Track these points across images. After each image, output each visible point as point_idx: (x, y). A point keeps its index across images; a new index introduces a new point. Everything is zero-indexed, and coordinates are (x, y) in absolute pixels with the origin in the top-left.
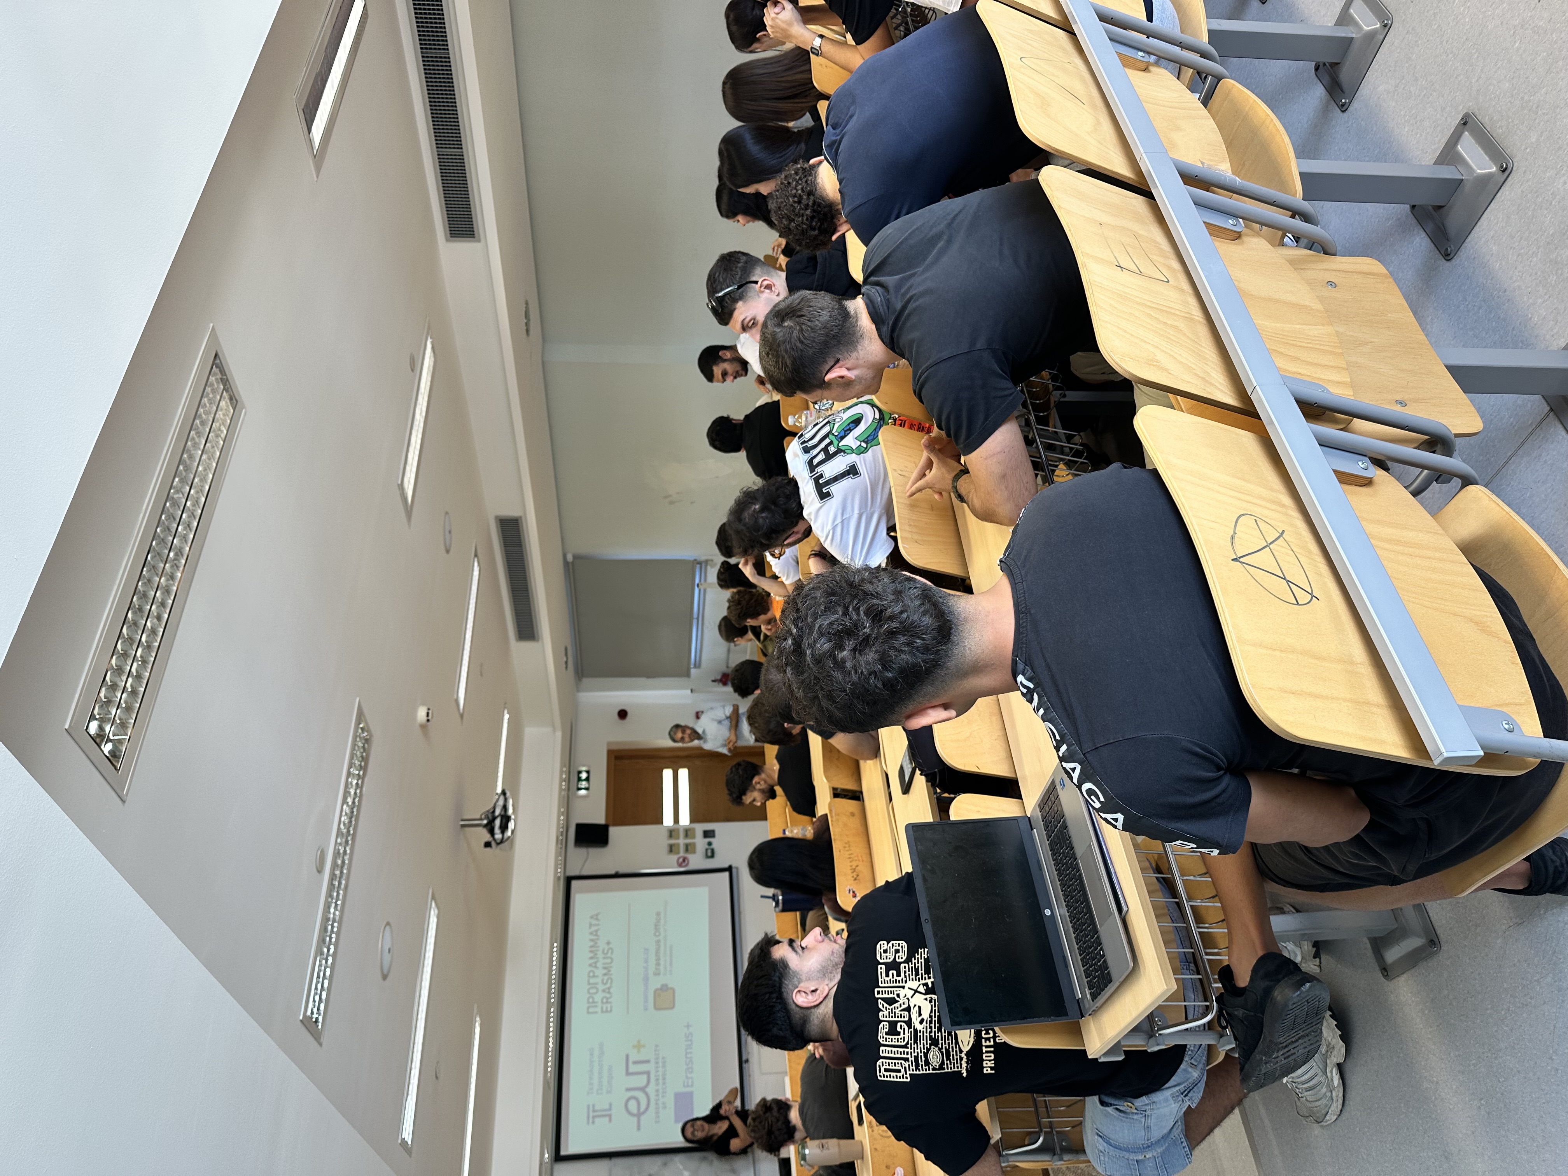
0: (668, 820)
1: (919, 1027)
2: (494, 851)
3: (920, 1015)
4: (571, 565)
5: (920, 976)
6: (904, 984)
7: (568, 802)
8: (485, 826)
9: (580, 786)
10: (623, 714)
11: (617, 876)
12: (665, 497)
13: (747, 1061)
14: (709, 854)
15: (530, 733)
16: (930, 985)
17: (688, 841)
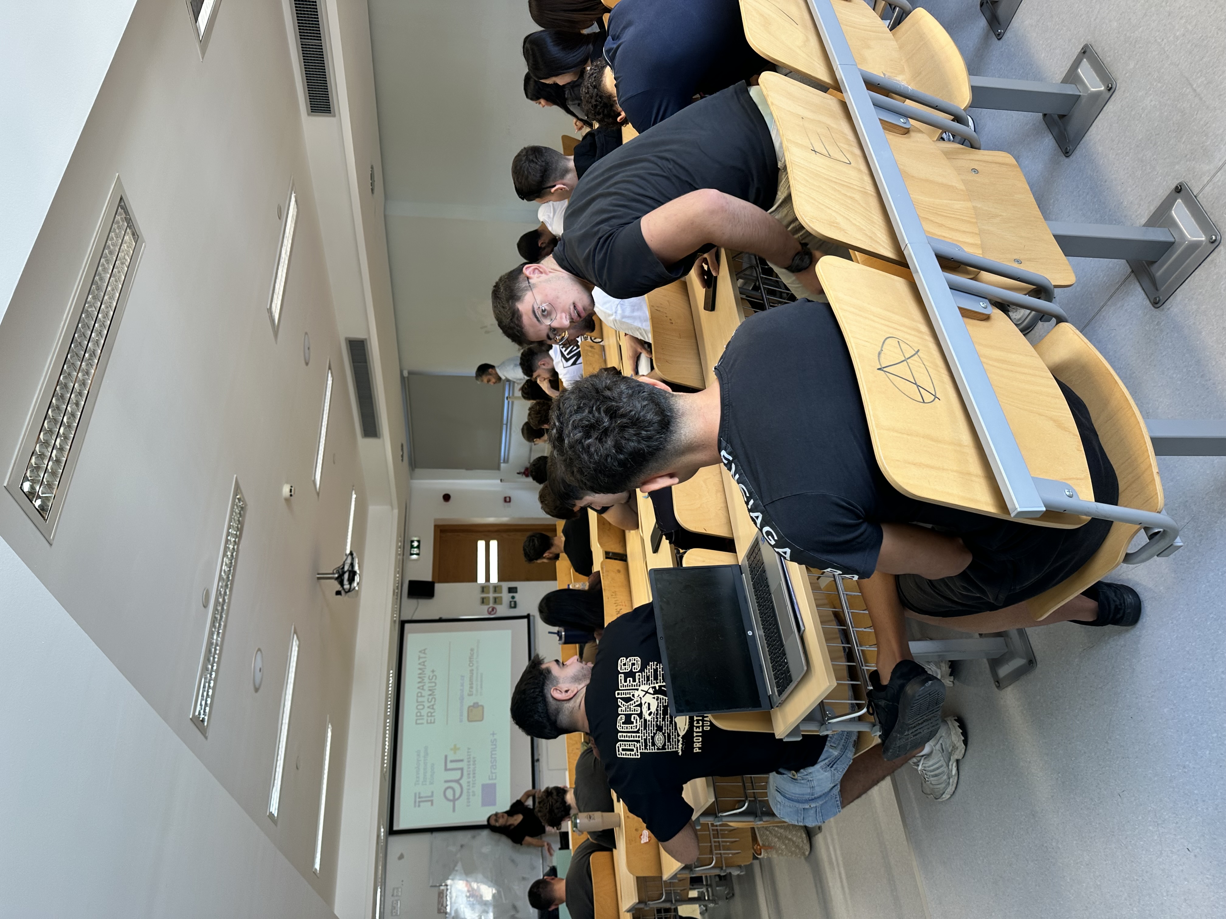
0: (481, 578)
1: (648, 718)
2: (343, 598)
3: (649, 709)
4: (406, 379)
5: (650, 682)
6: (638, 688)
7: (402, 564)
8: (337, 579)
9: (412, 552)
10: (447, 497)
11: (441, 620)
12: (482, 328)
13: (538, 760)
14: (513, 605)
15: (375, 510)
16: (657, 688)
17: (496, 595)
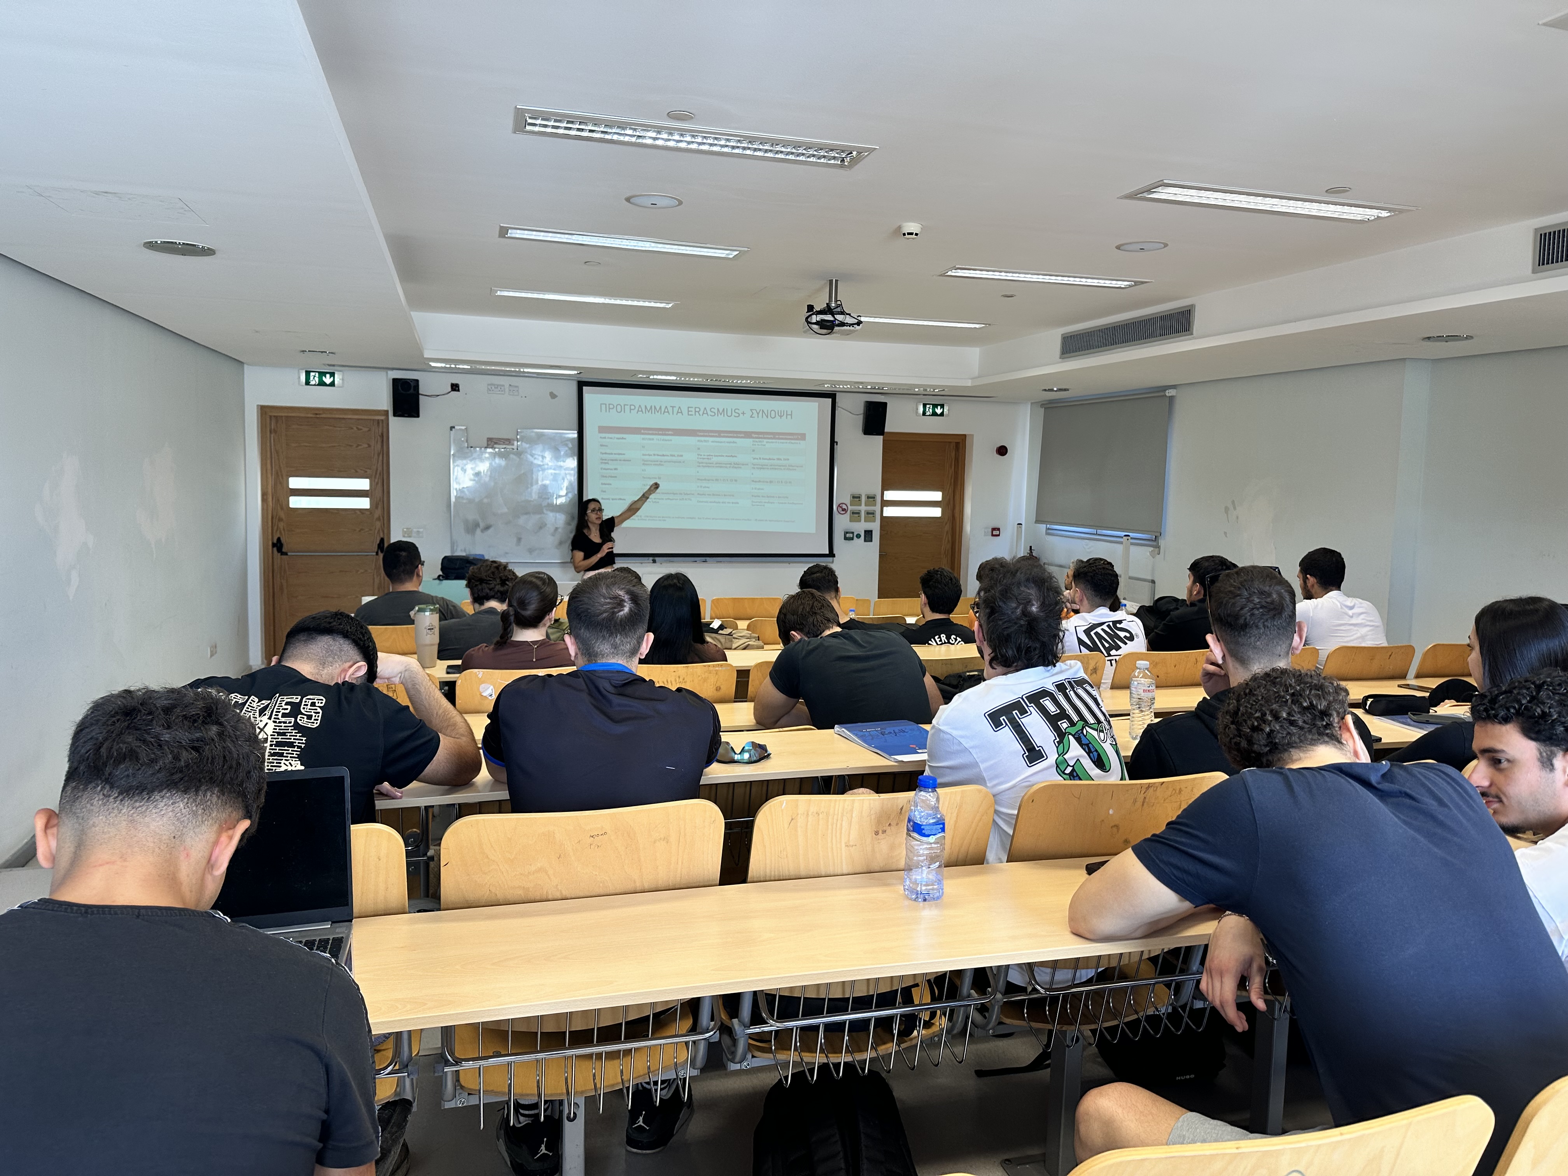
0: (890, 495)
2: (803, 315)
4: (1162, 394)
6: (272, 719)
7: (906, 393)
8: (829, 305)
9: (928, 406)
10: (1002, 451)
11: (833, 442)
12: (1233, 502)
13: (654, 561)
14: (848, 535)
15: (973, 355)
17: (863, 514)
